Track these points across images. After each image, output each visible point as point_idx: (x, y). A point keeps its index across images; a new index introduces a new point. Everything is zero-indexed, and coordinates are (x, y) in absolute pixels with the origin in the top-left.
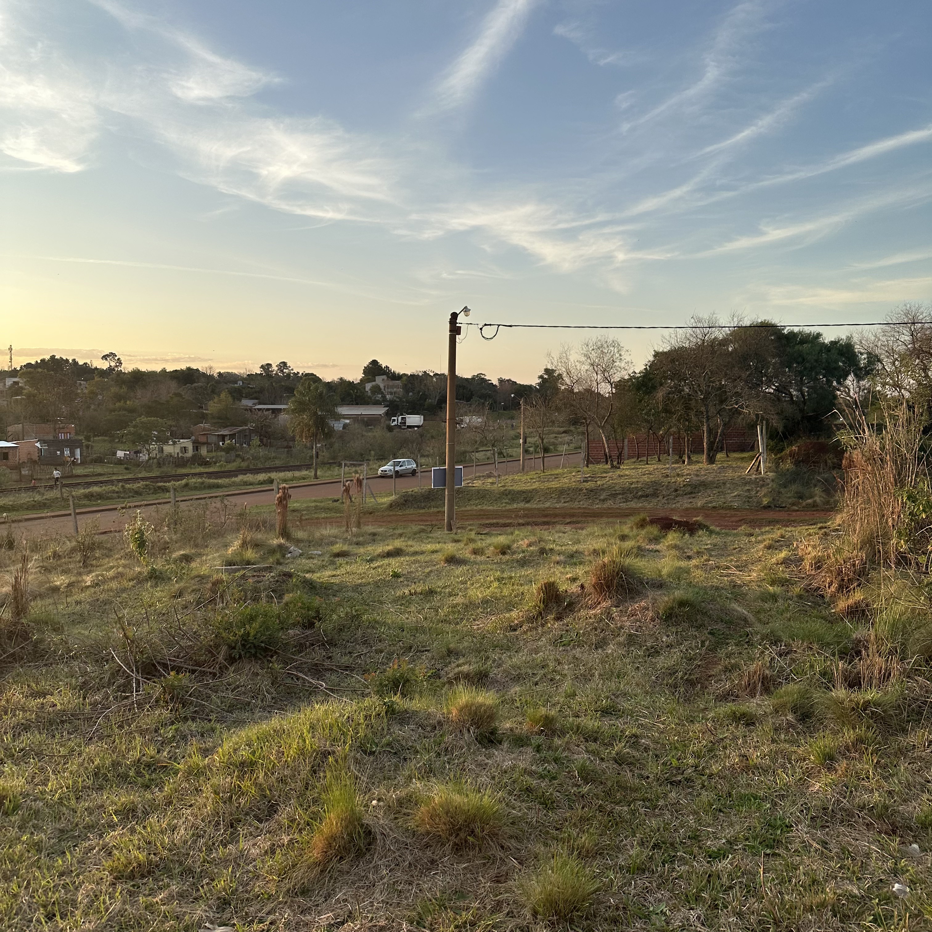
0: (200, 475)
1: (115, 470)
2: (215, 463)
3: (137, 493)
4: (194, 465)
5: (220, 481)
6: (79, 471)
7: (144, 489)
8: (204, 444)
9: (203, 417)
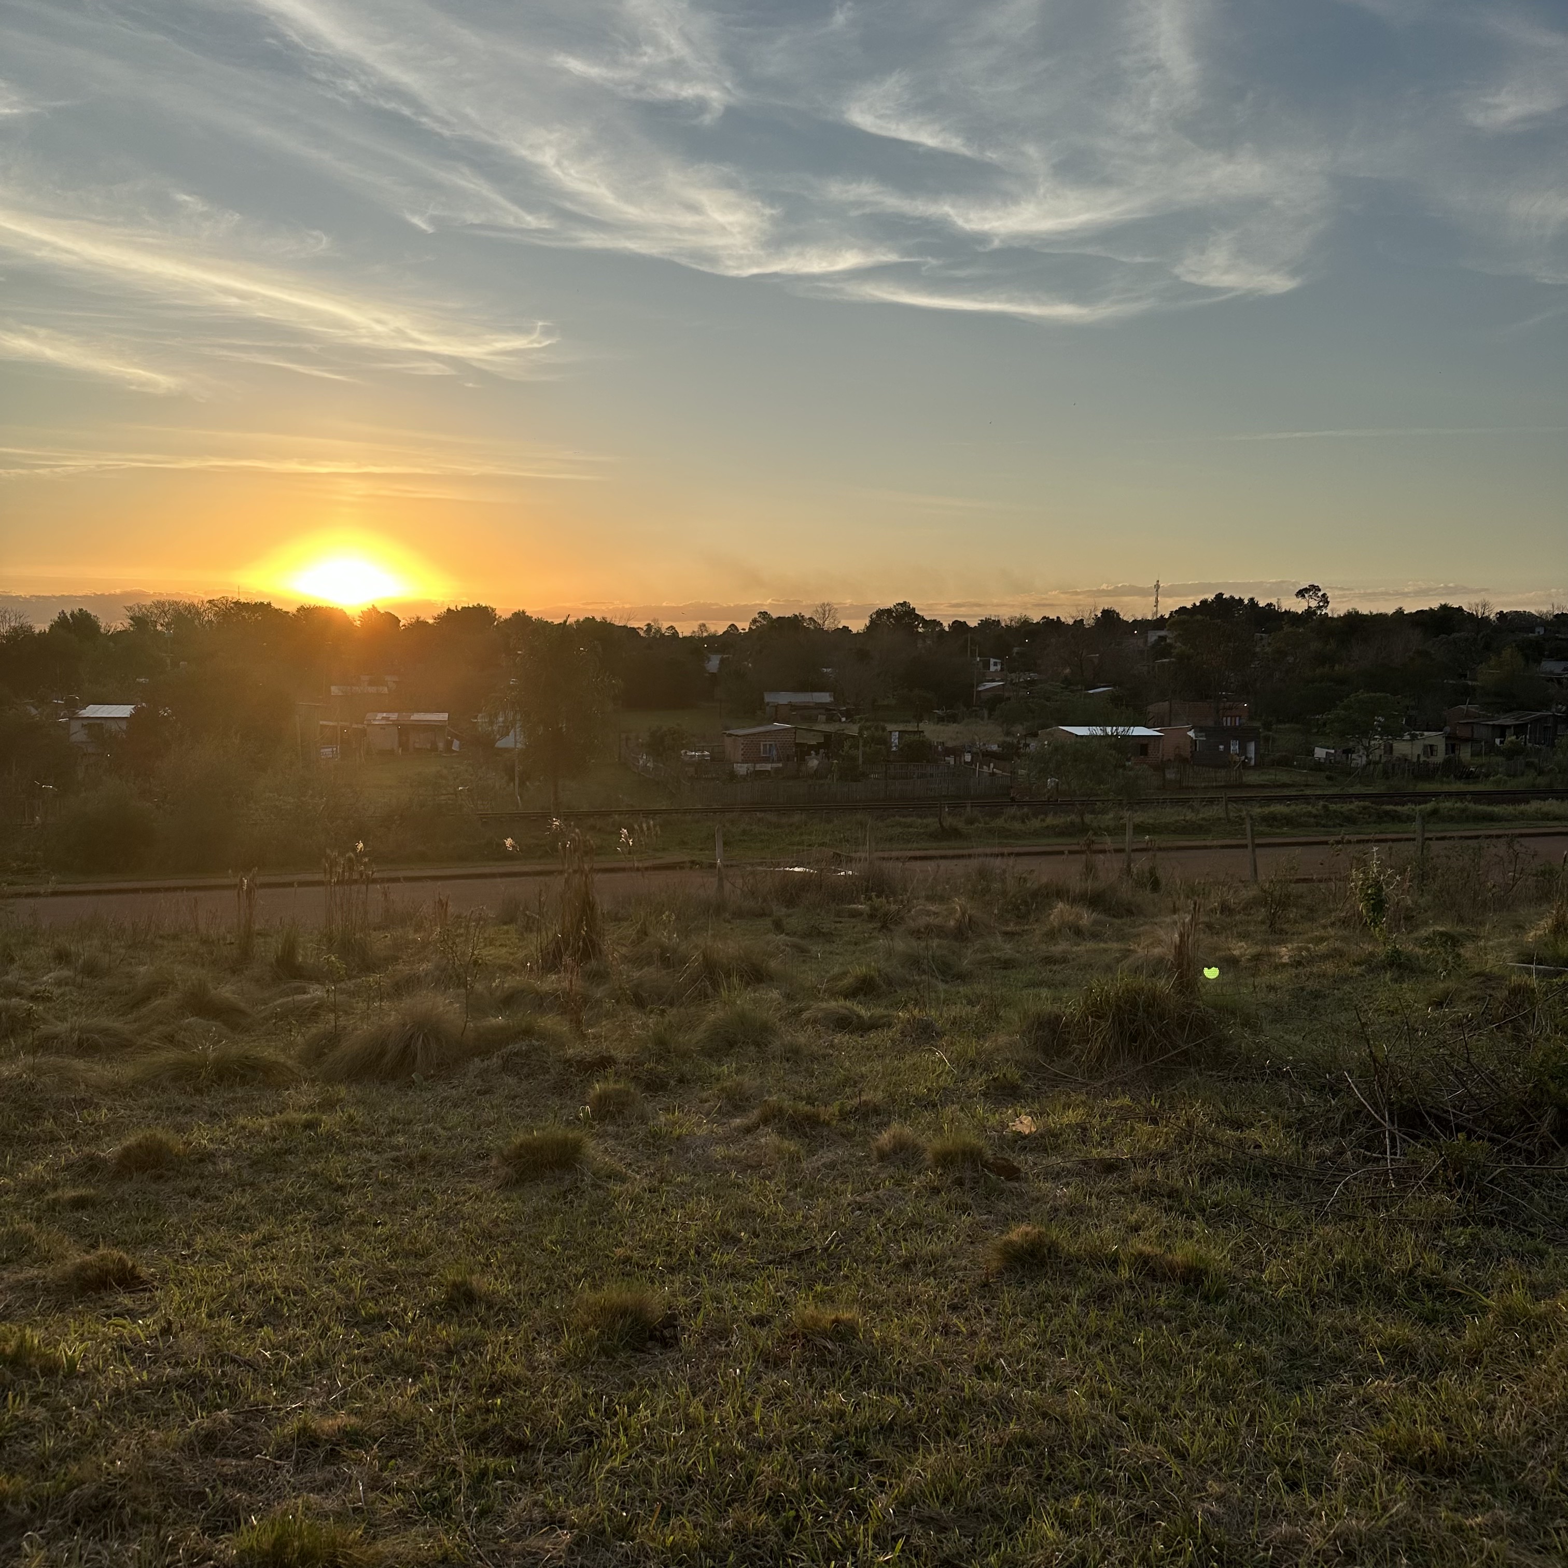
0: (1460, 795)
1: (1310, 779)
2: (1487, 776)
3: (1349, 820)
4: (1448, 777)
5: (1496, 809)
6: (1252, 778)
7: (1360, 813)
8: (1467, 740)
9: (1466, 693)
